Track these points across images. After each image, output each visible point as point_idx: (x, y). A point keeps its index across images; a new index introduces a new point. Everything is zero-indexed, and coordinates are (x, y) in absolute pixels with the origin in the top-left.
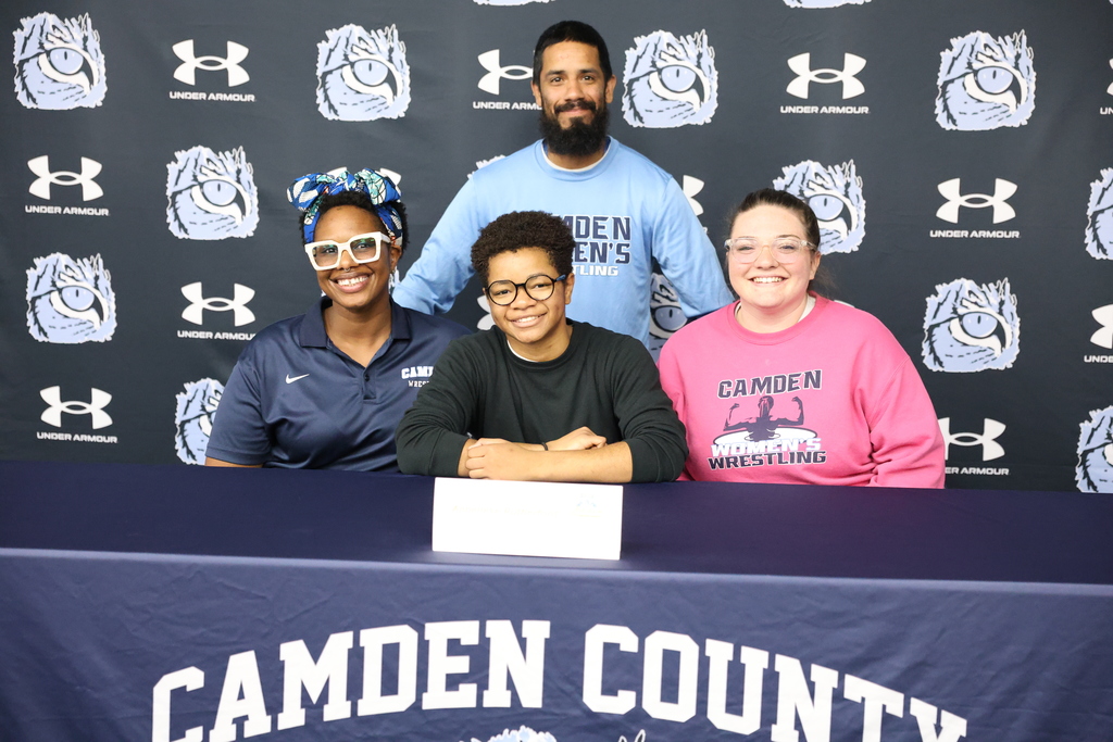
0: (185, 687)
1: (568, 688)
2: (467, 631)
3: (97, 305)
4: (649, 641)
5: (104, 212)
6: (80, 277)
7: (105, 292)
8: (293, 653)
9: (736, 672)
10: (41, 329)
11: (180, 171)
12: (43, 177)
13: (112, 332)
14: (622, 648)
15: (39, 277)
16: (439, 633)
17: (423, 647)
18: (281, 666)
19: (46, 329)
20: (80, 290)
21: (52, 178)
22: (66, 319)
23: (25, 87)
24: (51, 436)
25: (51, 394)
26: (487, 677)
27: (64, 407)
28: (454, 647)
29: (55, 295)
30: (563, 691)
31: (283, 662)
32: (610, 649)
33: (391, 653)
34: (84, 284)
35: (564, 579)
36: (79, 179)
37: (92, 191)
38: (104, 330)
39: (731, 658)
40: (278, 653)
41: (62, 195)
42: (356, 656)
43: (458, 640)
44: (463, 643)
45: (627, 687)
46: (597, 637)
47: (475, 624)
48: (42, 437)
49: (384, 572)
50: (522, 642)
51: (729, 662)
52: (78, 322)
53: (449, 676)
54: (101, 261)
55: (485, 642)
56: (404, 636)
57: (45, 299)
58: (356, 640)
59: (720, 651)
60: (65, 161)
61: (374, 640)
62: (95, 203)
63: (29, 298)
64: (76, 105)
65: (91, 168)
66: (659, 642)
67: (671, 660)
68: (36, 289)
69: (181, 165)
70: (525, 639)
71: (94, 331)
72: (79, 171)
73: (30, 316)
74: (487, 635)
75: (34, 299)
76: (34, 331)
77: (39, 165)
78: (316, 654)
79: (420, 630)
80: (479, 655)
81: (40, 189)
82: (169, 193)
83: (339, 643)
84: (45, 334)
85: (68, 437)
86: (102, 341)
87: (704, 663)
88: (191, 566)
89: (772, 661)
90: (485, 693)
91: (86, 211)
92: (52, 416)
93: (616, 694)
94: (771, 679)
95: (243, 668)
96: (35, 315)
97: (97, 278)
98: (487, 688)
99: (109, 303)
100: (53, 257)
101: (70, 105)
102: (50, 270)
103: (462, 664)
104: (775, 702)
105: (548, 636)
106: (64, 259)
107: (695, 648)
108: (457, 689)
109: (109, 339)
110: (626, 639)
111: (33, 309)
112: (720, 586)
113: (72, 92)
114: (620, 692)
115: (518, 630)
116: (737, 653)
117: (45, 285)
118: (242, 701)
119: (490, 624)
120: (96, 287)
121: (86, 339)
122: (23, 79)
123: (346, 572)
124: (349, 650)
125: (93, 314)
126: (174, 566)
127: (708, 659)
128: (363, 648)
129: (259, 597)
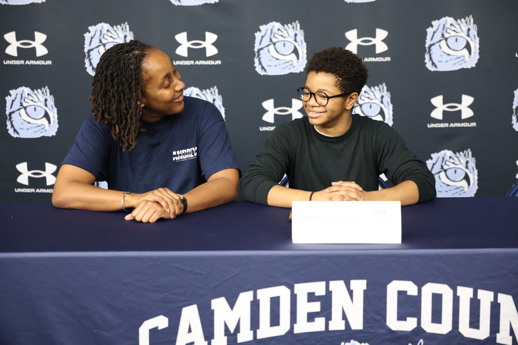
0: (157, 327)
1: (378, 317)
2: (319, 288)
3: (47, 116)
4: (424, 289)
5: (49, 62)
6: (36, 100)
7: (51, 108)
8: (219, 305)
9: (475, 304)
10: (15, 130)
11: (92, 38)
12: (13, 44)
13: (56, 130)
14: (409, 294)
15: (13, 101)
16: (302, 289)
17: (294, 298)
18: (212, 313)
19: (18, 130)
20: (37, 107)
21: (18, 44)
22: (29, 124)
24: (23, 190)
25: (22, 167)
26: (331, 313)
27: (30, 174)
28: (311, 297)
29: (22, 111)
30: (374, 319)
31: (213, 310)
32: (402, 294)
33: (275, 302)
34: (39, 104)
35: (375, 256)
36: (34, 44)
37: (42, 51)
38: (51, 129)
39: (472, 297)
40: (210, 305)
41: (24, 53)
42: (255, 305)
43: (314, 293)
44: (317, 294)
45: (412, 316)
46: (394, 288)
47: (323, 284)
48: (18, 191)
49: (270, 257)
50: (351, 293)
51: (471, 299)
52: (36, 125)
53: (309, 314)
54: (48, 91)
55: (329, 293)
56: (282, 292)
57: (17, 113)
58: (255, 296)
59: (465, 293)
60: (25, 34)
61: (265, 295)
62: (43, 58)
63: (7, 113)
64: (30, 2)
65: (40, 37)
66: (430, 289)
67: (437, 299)
68: (11, 107)
69: (92, 34)
70: (352, 291)
71: (46, 131)
72: (34, 40)
73: (8, 123)
74: (330, 289)
75: (11, 114)
76: (11, 132)
77: (10, 37)
78: (232, 304)
79: (292, 288)
80: (326, 301)
81: (12, 51)
82: (86, 50)
83: (245, 298)
84: (18, 133)
85: (33, 190)
86: (50, 135)
87: (456, 300)
88: (158, 258)
89: (496, 297)
90: (330, 322)
91: (38, 63)
92: (23, 179)
93: (405, 320)
94: (495, 308)
95: (190, 315)
96: (11, 122)
97: (46, 100)
98: (331, 319)
99: (54, 114)
100: (20, 89)
102: (19, 97)
103: (316, 307)
104: (498, 320)
105: (365, 288)
106: (27, 90)
107: (451, 292)
108: (314, 321)
109: (54, 134)
110: (411, 288)
111: (10, 119)
112: (465, 256)
114: (408, 319)
115: (348, 286)
116: (475, 293)
117: (17, 105)
118: (190, 334)
119: (332, 283)
120: (46, 105)
121: (41, 135)
123: (248, 257)
124: (251, 302)
125: (45, 121)
126: (148, 258)
127: (459, 297)
128: (259, 300)
129: (198, 274)
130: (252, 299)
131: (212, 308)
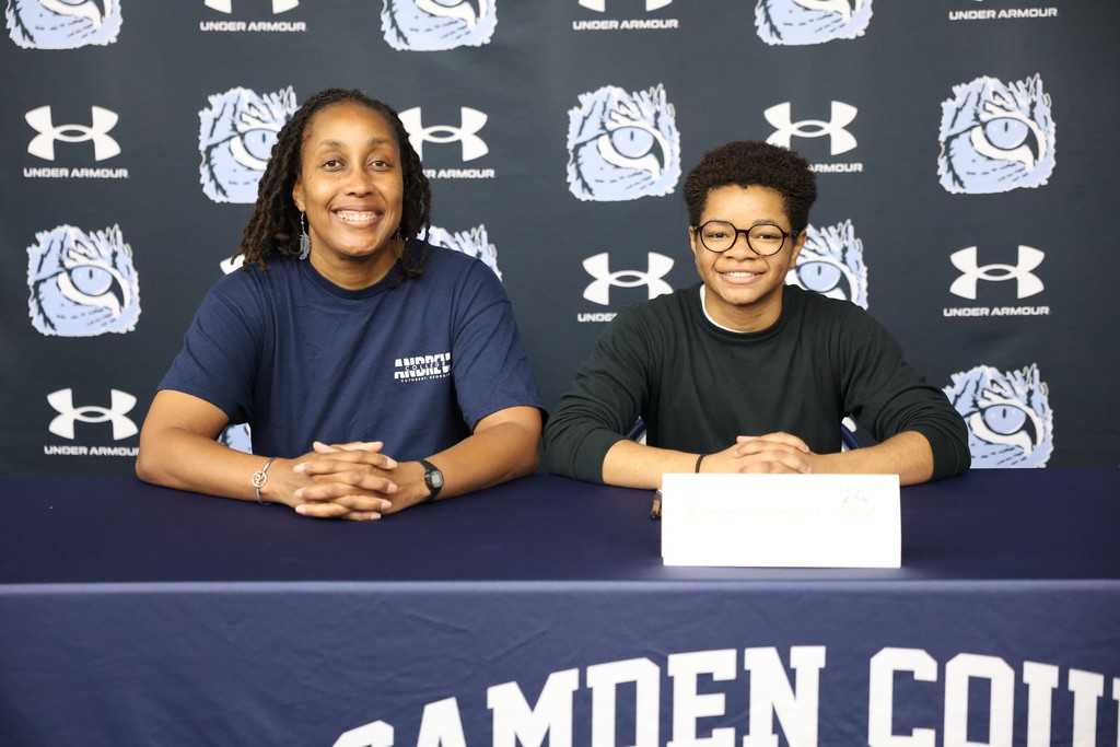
0: (370, 746)
1: (849, 728)
2: (721, 663)
3: (115, 288)
4: (951, 666)
5: (122, 173)
6: (94, 254)
7: (125, 271)
8: (504, 698)
9: (1063, 702)
10: (47, 320)
11: (216, 120)
12: (44, 131)
13: (136, 320)
14: (917, 676)
15: (43, 256)
16: (686, 667)
17: (667, 686)
18: (489, 716)
19: (53, 320)
20: (94, 270)
21: (57, 133)
22: (78, 307)
23: (19, 21)
24: (61, 450)
25: (61, 400)
26: (747, 719)
27: (77, 414)
28: (705, 684)
29: (64, 278)
30: (842, 732)
31: (491, 710)
32: (902, 678)
33: (626, 694)
34: (99, 262)
35: (844, 594)
36: (90, 134)
37: (107, 148)
38: (126, 318)
39: (1056, 685)
40: (484, 699)
41: (69, 154)
42: (582, 701)
43: (710, 675)
44: (716, 678)
45: (924, 725)
46: (885, 664)
47: (731, 654)
48: (50, 452)
50: (791, 675)
51: (1053, 690)
52: (92, 309)
53: (699, 720)
54: (119, 234)
55: (743, 676)
56: (642, 672)
57: (51, 282)
58: (583, 679)
59: (1041, 677)
60: (71, 112)
61: (604, 678)
62: (110, 163)
63: (31, 282)
64: (84, 42)
65: (104, 119)
66: (964, 667)
67: (979, 690)
68: (39, 270)
69: (216, 111)
70: (795, 670)
71: (113, 320)
72: (89, 124)
73: (32, 304)
74: (747, 667)
75: (37, 284)
76: (38, 323)
77: (39, 118)
78: (532, 698)
79: (663, 664)
80: (738, 692)
81: (42, 147)
82: (202, 147)
83: (561, 685)
84: (52, 326)
85: (83, 450)
86: (123, 331)
87: (1021, 692)
88: (374, 596)
89: (1108, 687)
90: (746, 738)
91: (99, 173)
92: (62, 427)
93: (909, 733)
94: (1107, 709)
95: (441, 722)
96: (39, 302)
97: (115, 255)
98: (747, 733)
99: (131, 285)
100: (59, 231)
101: (77, 43)
102: (56, 247)
103: (715, 705)
105: (822, 664)
106: (73, 233)
107: (1010, 673)
108: (710, 736)
109: (132, 329)
110: (922, 665)
111: (37, 294)
112: (1040, 596)
113: (79, 26)
114: (916, 732)
115: (785, 659)
116: (1063, 678)
117: (51, 265)
119: (750, 653)
120: (115, 266)
121: (103, 330)
122: (17, 13)
123: (567, 596)
124: (574, 693)
125: (111, 299)
126: (352, 596)
127: (1027, 687)
128: (591, 689)
129: (460, 631)
130: (575, 686)
131: (490, 706)
